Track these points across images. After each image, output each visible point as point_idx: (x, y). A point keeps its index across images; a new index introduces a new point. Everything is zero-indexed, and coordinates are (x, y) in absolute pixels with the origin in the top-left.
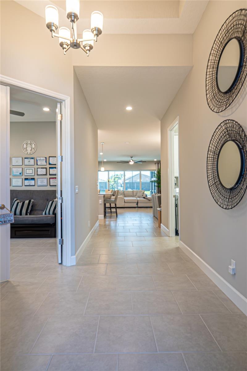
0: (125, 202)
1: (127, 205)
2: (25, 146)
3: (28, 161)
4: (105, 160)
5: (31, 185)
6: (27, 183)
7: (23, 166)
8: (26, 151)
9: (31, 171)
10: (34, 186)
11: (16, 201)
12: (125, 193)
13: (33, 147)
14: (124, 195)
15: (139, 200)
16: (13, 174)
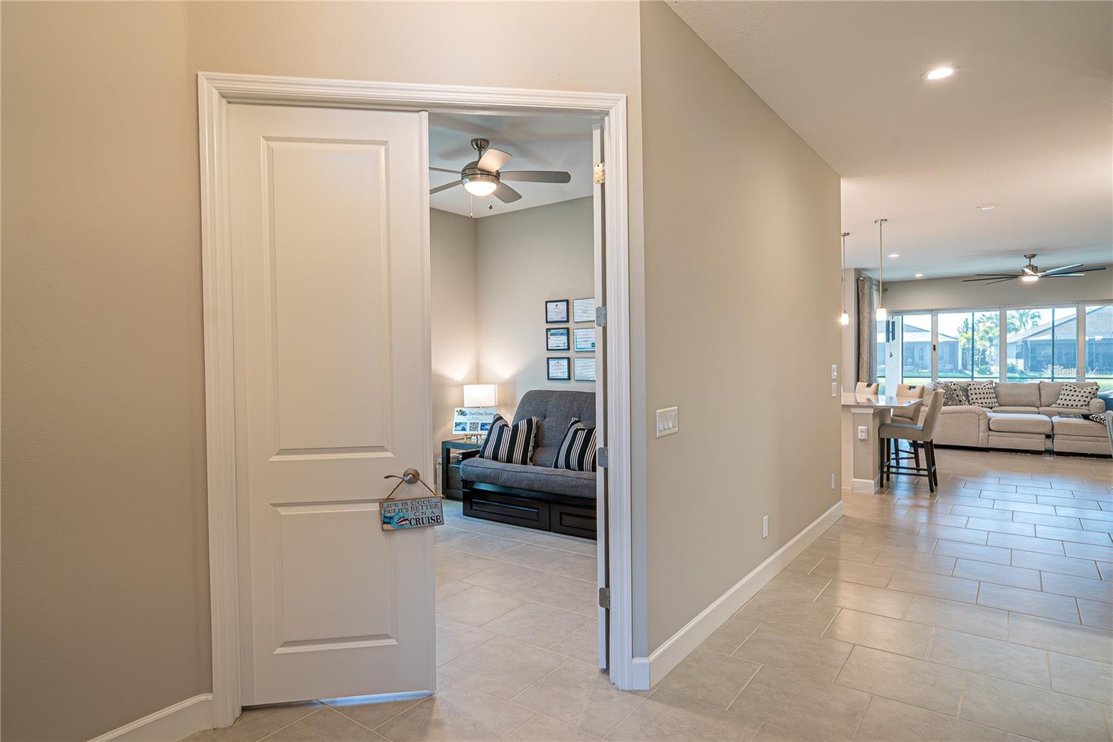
0: (990, 430)
1: (996, 441)
4: (919, 276)
11: (575, 425)
12: (1002, 391)
14: (996, 397)
15: (1060, 424)
16: (575, 347)
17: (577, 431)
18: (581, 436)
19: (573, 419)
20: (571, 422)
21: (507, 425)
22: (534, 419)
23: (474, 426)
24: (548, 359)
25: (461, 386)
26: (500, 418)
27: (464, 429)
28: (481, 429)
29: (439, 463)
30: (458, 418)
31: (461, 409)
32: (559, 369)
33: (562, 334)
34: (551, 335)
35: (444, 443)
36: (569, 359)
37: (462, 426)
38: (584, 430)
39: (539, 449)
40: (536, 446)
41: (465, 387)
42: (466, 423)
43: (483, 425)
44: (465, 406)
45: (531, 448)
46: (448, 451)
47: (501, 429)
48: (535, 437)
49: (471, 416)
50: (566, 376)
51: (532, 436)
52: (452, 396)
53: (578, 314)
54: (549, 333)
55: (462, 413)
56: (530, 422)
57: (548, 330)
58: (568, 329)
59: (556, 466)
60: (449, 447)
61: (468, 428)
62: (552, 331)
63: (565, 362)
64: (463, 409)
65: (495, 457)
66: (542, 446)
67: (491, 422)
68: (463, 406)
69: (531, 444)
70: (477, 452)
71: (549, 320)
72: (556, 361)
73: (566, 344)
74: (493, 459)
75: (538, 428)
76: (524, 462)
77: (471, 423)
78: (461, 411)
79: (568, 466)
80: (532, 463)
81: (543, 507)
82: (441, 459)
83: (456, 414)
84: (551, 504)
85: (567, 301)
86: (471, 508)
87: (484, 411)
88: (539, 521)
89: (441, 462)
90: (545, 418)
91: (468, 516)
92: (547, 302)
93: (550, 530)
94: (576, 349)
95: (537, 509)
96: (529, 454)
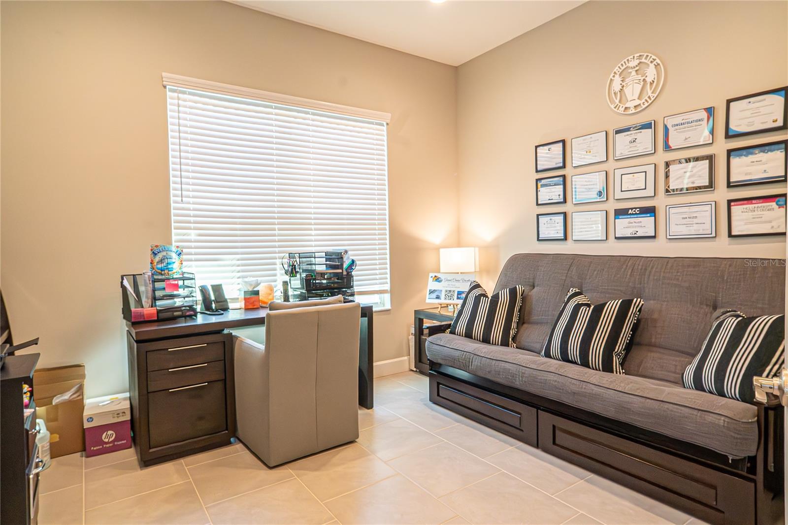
2: (616, 86)
3: (630, 138)
5: (638, 235)
6: (624, 226)
7: (611, 165)
8: (620, 102)
9: (638, 181)
10: (654, 237)
11: (574, 299)
13: (649, 80)
16: (574, 200)
17: (578, 306)
18: (585, 315)
19: (572, 291)
20: (569, 294)
21: (485, 296)
22: (519, 289)
23: (449, 294)
24: (538, 215)
25: (437, 249)
26: (478, 286)
27: (438, 297)
28: (458, 298)
29: (412, 334)
30: (432, 285)
31: (436, 274)
32: (552, 227)
33: (556, 184)
34: (543, 186)
35: (416, 311)
36: (565, 214)
37: (436, 293)
38: (589, 305)
39: (525, 325)
40: (521, 322)
41: (442, 250)
42: (441, 291)
43: (459, 293)
44: (441, 271)
45: (514, 325)
46: (421, 322)
47: (477, 299)
48: (520, 311)
49: (447, 283)
50: (561, 235)
51: (517, 309)
52: (429, 260)
53: (578, 157)
54: (539, 184)
55: (437, 279)
56: (513, 292)
57: (537, 180)
58: (564, 177)
59: (548, 355)
60: (421, 317)
61: (443, 296)
62: (543, 182)
63: (560, 218)
64: (438, 275)
65: (469, 335)
66: (529, 323)
67: (467, 290)
68: (439, 272)
69: (515, 319)
70: (449, 326)
71: (539, 168)
72: (547, 218)
73: (562, 197)
74: (465, 336)
75: (524, 299)
76: (505, 343)
77: (446, 291)
78: (436, 276)
79: (565, 358)
80: (515, 345)
81: (528, 413)
82: (414, 328)
83: (430, 280)
84: (539, 410)
85: (563, 142)
86: (438, 395)
87: (459, 277)
88: (522, 430)
89: (414, 332)
90: (534, 288)
91: (435, 403)
92: (536, 147)
93: (537, 446)
94: (575, 201)
95: (520, 414)
96: (512, 333)
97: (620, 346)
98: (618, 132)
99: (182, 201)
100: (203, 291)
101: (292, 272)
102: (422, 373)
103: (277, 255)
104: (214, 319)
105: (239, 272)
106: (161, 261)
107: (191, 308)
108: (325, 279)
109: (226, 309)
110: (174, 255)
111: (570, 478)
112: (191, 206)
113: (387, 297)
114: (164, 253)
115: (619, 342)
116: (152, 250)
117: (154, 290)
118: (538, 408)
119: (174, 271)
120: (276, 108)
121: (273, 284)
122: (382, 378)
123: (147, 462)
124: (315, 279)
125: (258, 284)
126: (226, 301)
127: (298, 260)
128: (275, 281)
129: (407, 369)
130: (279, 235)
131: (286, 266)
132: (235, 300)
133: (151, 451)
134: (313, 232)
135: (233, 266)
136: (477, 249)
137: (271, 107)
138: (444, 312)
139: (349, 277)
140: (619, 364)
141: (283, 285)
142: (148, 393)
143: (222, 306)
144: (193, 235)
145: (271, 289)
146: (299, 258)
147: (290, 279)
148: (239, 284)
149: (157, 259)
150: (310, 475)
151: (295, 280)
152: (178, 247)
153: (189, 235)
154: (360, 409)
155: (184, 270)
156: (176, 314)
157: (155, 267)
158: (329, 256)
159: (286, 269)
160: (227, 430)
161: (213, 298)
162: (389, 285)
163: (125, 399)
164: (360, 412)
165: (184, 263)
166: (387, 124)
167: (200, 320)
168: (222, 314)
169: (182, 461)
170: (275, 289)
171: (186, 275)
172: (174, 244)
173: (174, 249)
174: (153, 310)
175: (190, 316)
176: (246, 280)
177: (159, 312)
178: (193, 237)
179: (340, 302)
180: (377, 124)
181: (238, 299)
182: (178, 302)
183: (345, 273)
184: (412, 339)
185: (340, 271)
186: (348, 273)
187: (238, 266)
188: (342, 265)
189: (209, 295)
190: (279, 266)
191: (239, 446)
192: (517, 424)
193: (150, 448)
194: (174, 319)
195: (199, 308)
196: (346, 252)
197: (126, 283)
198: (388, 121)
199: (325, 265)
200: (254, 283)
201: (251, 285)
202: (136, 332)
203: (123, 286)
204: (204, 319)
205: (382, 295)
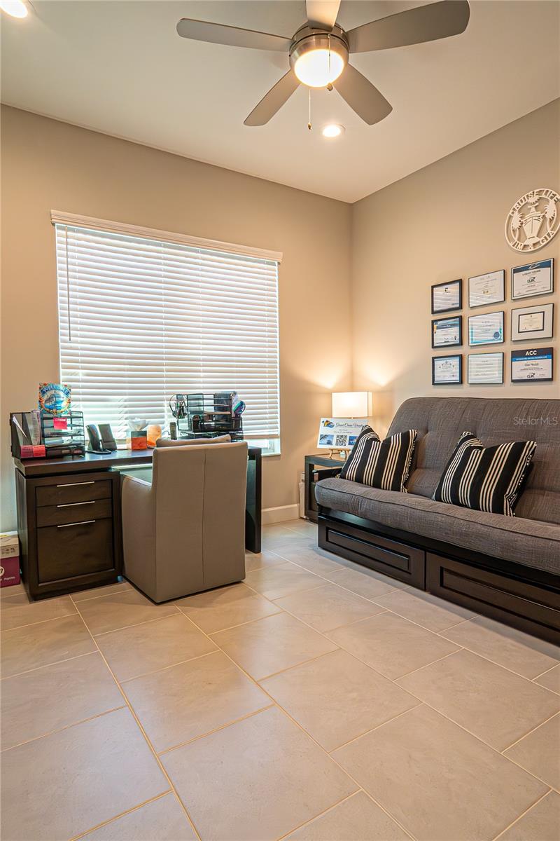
2: (515, 223)
3: (528, 277)
5: (536, 377)
6: (521, 369)
7: (509, 305)
8: (519, 239)
9: (537, 321)
10: (551, 380)
11: (467, 442)
13: (548, 216)
16: (470, 341)
17: (470, 449)
18: (476, 458)
19: (465, 434)
20: (464, 436)
21: (376, 440)
22: (412, 433)
23: (341, 440)
24: (433, 358)
25: (329, 394)
26: (370, 430)
27: (329, 443)
28: (350, 443)
30: (323, 430)
31: (328, 419)
32: (447, 371)
33: (453, 325)
34: (438, 328)
35: (306, 457)
36: (461, 357)
37: (328, 439)
38: (481, 448)
39: (417, 471)
40: (412, 468)
41: (333, 394)
42: (333, 436)
43: (351, 439)
44: (334, 416)
45: (406, 470)
46: (311, 467)
47: (369, 444)
48: (412, 455)
49: (339, 428)
50: (457, 378)
51: (409, 454)
52: (320, 404)
53: (474, 298)
54: (435, 326)
55: (329, 424)
56: (406, 437)
57: (433, 322)
58: (461, 318)
59: (438, 499)
60: (312, 463)
61: (334, 442)
62: (440, 323)
63: (456, 361)
64: (330, 420)
65: (359, 479)
66: (421, 468)
67: (359, 435)
68: (331, 417)
69: (407, 464)
70: (339, 471)
71: (435, 309)
72: (443, 361)
73: (458, 337)
74: (356, 481)
75: (417, 444)
76: (396, 488)
77: (338, 436)
78: (327, 421)
79: (455, 501)
80: (406, 490)
81: (416, 555)
82: (304, 475)
83: (322, 425)
84: (427, 553)
85: (460, 282)
86: (327, 540)
87: (351, 422)
88: (410, 574)
89: (304, 479)
90: (427, 432)
91: (324, 549)
92: (433, 287)
93: (425, 590)
94: (472, 343)
95: (408, 556)
96: (404, 478)
97: (511, 489)
98: (516, 271)
99: (70, 340)
100: (91, 430)
101: (180, 414)
102: (312, 520)
103: (165, 397)
104: (101, 458)
105: (126, 413)
106: (49, 400)
107: (79, 447)
108: (213, 421)
109: (113, 449)
110: (62, 394)
111: (456, 618)
112: (79, 346)
113: (277, 442)
114: (53, 392)
115: (511, 484)
116: (40, 388)
117: (43, 428)
118: (426, 551)
119: (62, 410)
120: (165, 246)
121: (161, 425)
122: (270, 525)
123: (35, 596)
124: (203, 421)
125: (146, 425)
126: (113, 441)
127: (186, 402)
128: (163, 423)
129: (297, 516)
130: (167, 377)
131: (174, 408)
132: (122, 441)
133: (40, 585)
134: (202, 374)
135: (120, 406)
136: (370, 394)
137: (160, 246)
138: (335, 458)
139: (238, 419)
140: (510, 507)
141: (171, 426)
142: (37, 528)
143: (110, 446)
144: (81, 374)
145: (159, 430)
146: (188, 400)
147: (178, 421)
148: (126, 425)
149: (45, 397)
150: (196, 612)
151: (183, 422)
152: (66, 386)
153: (77, 375)
154: (247, 552)
155: (72, 409)
156: (63, 452)
157: (43, 406)
158: (218, 399)
159: (174, 410)
160: (114, 568)
161: (100, 438)
162: (279, 430)
163: (13, 536)
164: (246, 556)
165: (72, 403)
166: (279, 263)
167: (87, 458)
168: (110, 453)
169: (70, 596)
170: (162, 431)
171: (74, 415)
172: (61, 383)
173: (62, 388)
174: (42, 447)
175: (77, 454)
176: (134, 421)
177: (47, 449)
178: (81, 377)
179: (228, 441)
180: (268, 263)
181: (125, 440)
182: (66, 440)
183: (233, 415)
184: (302, 485)
185: (229, 413)
186: (236, 415)
187: (125, 407)
188: (231, 407)
189: (97, 434)
190: (166, 408)
191: (126, 584)
192: (405, 568)
193: (39, 583)
194: (61, 457)
195: (86, 448)
196: (235, 393)
197: (14, 419)
198: (280, 261)
199: (213, 407)
200: (141, 424)
201: (139, 426)
202: (26, 468)
203: (12, 423)
204: (91, 458)
205: (272, 440)
